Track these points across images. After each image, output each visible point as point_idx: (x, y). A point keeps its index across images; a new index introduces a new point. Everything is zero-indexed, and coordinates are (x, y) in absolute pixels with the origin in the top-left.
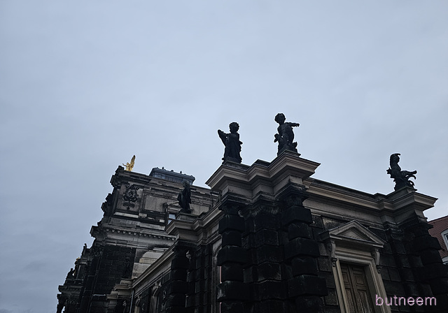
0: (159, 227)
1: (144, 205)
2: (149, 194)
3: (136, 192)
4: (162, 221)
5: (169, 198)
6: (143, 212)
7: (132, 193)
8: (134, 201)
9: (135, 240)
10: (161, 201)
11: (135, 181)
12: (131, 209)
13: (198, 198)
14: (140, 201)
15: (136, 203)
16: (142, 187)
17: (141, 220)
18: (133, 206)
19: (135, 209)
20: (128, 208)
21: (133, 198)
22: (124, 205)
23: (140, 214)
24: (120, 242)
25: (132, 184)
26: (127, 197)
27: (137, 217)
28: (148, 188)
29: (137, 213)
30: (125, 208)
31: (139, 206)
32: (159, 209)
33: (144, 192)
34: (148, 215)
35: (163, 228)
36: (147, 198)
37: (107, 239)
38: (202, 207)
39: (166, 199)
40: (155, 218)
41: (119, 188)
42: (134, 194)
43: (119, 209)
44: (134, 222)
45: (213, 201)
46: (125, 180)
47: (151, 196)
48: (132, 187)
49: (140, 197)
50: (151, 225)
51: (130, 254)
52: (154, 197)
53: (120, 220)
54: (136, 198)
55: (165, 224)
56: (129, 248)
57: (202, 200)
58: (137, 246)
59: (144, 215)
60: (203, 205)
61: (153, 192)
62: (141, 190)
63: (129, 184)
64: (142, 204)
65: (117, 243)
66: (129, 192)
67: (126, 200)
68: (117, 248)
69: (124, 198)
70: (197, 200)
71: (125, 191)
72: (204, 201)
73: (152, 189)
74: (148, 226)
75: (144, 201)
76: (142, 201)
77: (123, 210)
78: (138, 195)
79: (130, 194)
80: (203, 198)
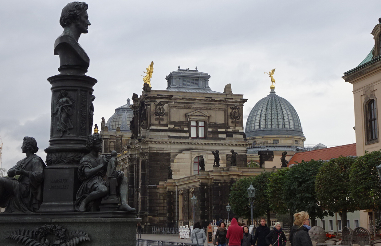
0: (184, 134)
1: (170, 117)
2: (173, 107)
3: (163, 108)
4: (186, 129)
5: (189, 108)
6: (171, 123)
7: (160, 109)
8: (163, 116)
9: (169, 146)
10: (185, 111)
11: (161, 98)
12: (162, 122)
13: (214, 104)
14: (167, 115)
15: (165, 117)
16: (167, 102)
17: (170, 130)
18: (163, 120)
19: (164, 122)
20: (159, 122)
21: (162, 113)
22: (156, 119)
23: (169, 126)
24: (158, 149)
25: (158, 101)
26: (157, 113)
27: (166, 128)
28: (171, 102)
29: (166, 125)
30: (157, 122)
31: (167, 119)
32: (183, 119)
33: (169, 106)
34: (175, 126)
35: (188, 135)
36: (172, 111)
37: (150, 148)
38: (218, 112)
39: (187, 110)
40: (180, 127)
41: (149, 105)
42: (162, 109)
43: (153, 123)
44: (166, 133)
45: (227, 105)
46: (153, 99)
47: (174, 109)
48: (160, 104)
49: (166, 111)
50: (178, 133)
51: (167, 157)
52: (177, 109)
53: (156, 132)
54: (164, 113)
55: (189, 131)
56: (166, 153)
57: (217, 106)
58: (171, 151)
59: (172, 126)
60: (218, 110)
61: (176, 105)
62: (166, 105)
63: (156, 101)
64: (169, 117)
65: (157, 150)
66: (158, 108)
67: (157, 116)
68: (157, 154)
69: (155, 114)
70: (213, 106)
71: (154, 108)
72: (219, 106)
73: (175, 102)
74: (176, 134)
75: (170, 114)
76: (169, 114)
77: (156, 124)
78: (165, 110)
79: (159, 110)
80: (218, 104)
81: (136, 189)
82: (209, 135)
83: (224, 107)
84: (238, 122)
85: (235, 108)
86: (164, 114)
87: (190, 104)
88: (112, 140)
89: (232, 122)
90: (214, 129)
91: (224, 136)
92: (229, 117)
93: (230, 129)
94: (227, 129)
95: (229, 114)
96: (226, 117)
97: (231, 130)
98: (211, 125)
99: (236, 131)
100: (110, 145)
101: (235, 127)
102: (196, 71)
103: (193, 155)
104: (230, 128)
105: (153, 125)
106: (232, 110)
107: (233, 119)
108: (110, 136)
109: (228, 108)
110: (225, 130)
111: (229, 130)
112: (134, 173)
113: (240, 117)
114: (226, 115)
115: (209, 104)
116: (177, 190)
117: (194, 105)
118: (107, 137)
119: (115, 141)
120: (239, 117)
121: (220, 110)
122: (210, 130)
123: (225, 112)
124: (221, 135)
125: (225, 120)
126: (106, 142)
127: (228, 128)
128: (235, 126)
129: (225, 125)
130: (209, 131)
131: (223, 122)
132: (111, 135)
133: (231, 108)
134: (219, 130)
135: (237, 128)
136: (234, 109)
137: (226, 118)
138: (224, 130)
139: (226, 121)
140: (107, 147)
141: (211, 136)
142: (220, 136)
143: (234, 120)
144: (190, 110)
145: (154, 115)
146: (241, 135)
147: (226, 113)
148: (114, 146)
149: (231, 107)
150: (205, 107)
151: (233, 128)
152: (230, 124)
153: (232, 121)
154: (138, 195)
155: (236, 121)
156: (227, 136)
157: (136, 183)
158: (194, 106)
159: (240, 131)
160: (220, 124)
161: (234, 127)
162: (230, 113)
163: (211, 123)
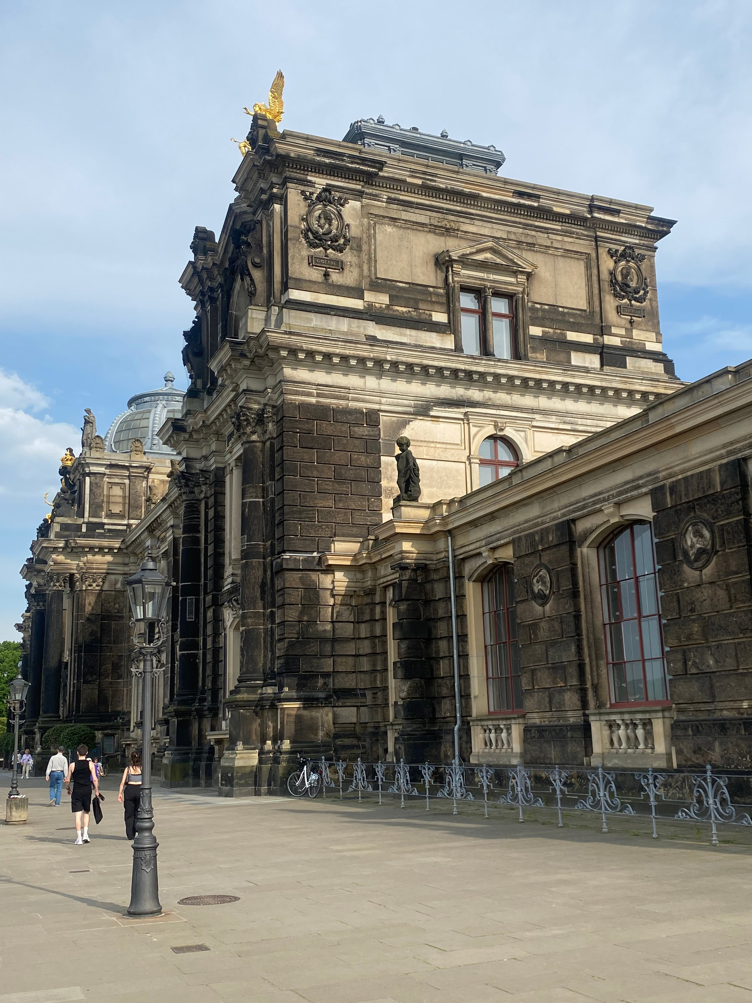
1: (372, 260)
3: (340, 216)
4: (440, 317)
5: (448, 232)
6: (376, 286)
7: (329, 220)
8: (339, 250)
9: (371, 382)
10: (432, 242)
11: (331, 170)
12: (336, 277)
13: (546, 230)
14: (359, 249)
15: (348, 256)
16: (359, 195)
17: (374, 315)
19: (347, 279)
20: (326, 275)
21: (335, 239)
23: (369, 296)
24: (326, 390)
25: (319, 181)
27: (357, 303)
28: (375, 197)
29: (358, 293)
30: (315, 274)
31: (360, 267)
32: (425, 276)
33: (366, 213)
34: (393, 299)
36: (379, 237)
37: (285, 382)
38: (562, 263)
39: (442, 238)
40: (416, 309)
41: (278, 198)
42: (335, 223)
43: (296, 275)
44: (355, 323)
45: (596, 239)
46: (295, 170)
47: (389, 229)
48: (325, 197)
49: (354, 231)
50: (408, 331)
51: (364, 431)
52: (401, 231)
53: (312, 316)
54: (345, 237)
55: (453, 329)
57: (559, 238)
58: (380, 403)
59: (382, 299)
60: (562, 256)
61: (395, 211)
62: (353, 205)
63: (311, 184)
64: (365, 257)
65: (319, 395)
66: (317, 213)
67: (315, 246)
68: (321, 411)
69: (306, 237)
70: (542, 239)
71: (303, 210)
72: (566, 239)
73: (390, 200)
74: (401, 335)
75: (370, 246)
76: (365, 247)
77: (310, 281)
78: (348, 225)
79: (322, 221)
80: (562, 231)
81: (209, 598)
82: (534, 350)
83: (583, 246)
84: (641, 313)
85: (627, 254)
86: (347, 241)
87: (453, 218)
88: (117, 480)
90: (551, 330)
91: (594, 361)
92: (606, 286)
93: (611, 334)
94: (602, 335)
95: (605, 276)
96: (596, 286)
98: (540, 314)
99: (635, 347)
100: (109, 496)
101: (629, 331)
103: (476, 429)
104: (614, 330)
106: (615, 262)
107: (623, 297)
108: (111, 466)
109: (601, 250)
110: (594, 339)
111: (608, 340)
112: (199, 532)
113: (646, 293)
114: (595, 278)
115: (526, 226)
116: (454, 557)
117: (467, 221)
118: (102, 470)
119: (127, 481)
120: (642, 292)
121: (568, 253)
122: (536, 331)
123: (588, 267)
124: (580, 354)
125: (590, 300)
126: (96, 484)
127: (603, 330)
128: (628, 326)
129: (593, 320)
130: (533, 338)
131: (583, 304)
132: (113, 462)
133: (612, 254)
134: (572, 336)
135: (637, 334)
137: (596, 291)
138: (588, 338)
139: (597, 303)
140: (99, 500)
141: (542, 356)
143: (625, 301)
144: (453, 243)
145: (304, 241)
146: (656, 360)
147: (595, 271)
148: (124, 497)
149: (610, 249)
150: (513, 237)
151: (623, 332)
152: (611, 315)
153: (617, 304)
154: (218, 620)
155: (632, 305)
156: (603, 363)
157: (210, 572)
158: (469, 227)
159: (651, 346)
160: (573, 312)
161: (626, 329)
162: (611, 273)
163: (538, 306)
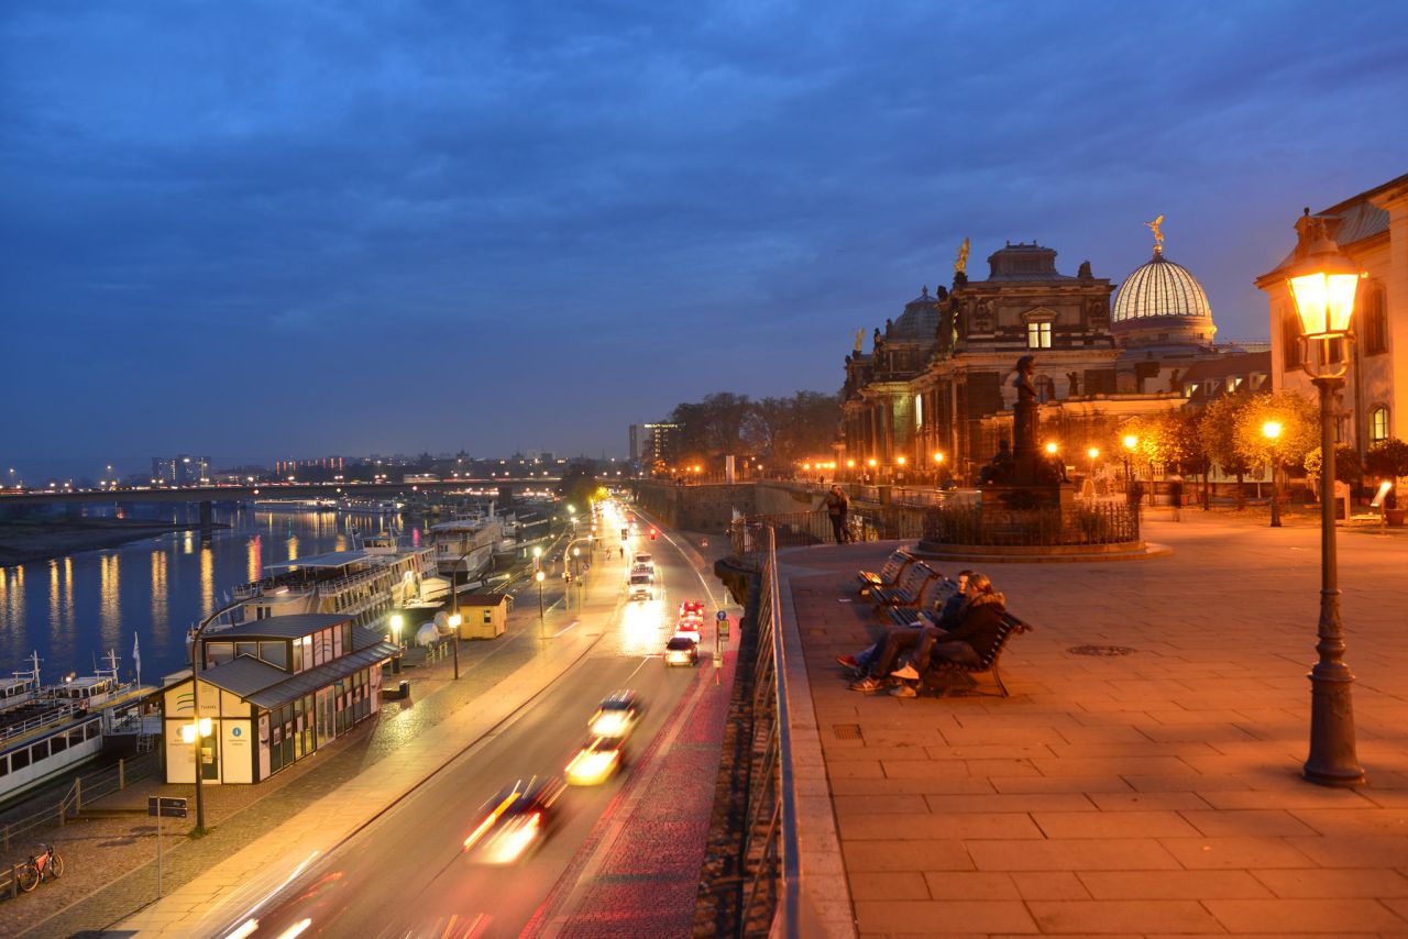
0: (1019, 345)
1: (998, 320)
2: (1001, 305)
3: (986, 307)
4: (1022, 335)
5: (1025, 305)
6: (999, 329)
7: (982, 309)
8: (986, 319)
9: (997, 362)
10: (1018, 310)
11: (983, 293)
12: (985, 329)
14: (993, 317)
15: (989, 320)
16: (992, 299)
17: (998, 339)
18: (986, 324)
19: (990, 328)
20: (982, 328)
21: (985, 315)
22: (977, 324)
23: (996, 333)
24: (982, 367)
25: (979, 297)
26: (978, 315)
27: (992, 336)
28: (999, 298)
30: (977, 329)
31: (993, 323)
32: (1016, 322)
33: (995, 303)
34: (1005, 332)
35: (1024, 345)
36: (1000, 311)
37: (968, 366)
38: (1070, 308)
39: (1023, 308)
40: (1013, 334)
41: (965, 304)
42: (985, 309)
43: (972, 330)
44: (991, 343)
45: (1085, 296)
46: (971, 296)
47: (1004, 308)
48: (982, 302)
49: (991, 311)
50: (1010, 343)
51: (994, 379)
52: (1008, 308)
53: (977, 343)
55: (1026, 339)
56: (992, 373)
58: (999, 369)
59: (1000, 333)
60: (1071, 305)
61: (1006, 301)
62: (991, 302)
63: (976, 298)
64: (995, 319)
65: (980, 369)
66: (978, 307)
67: (978, 319)
68: (979, 374)
69: (975, 317)
70: (1062, 300)
71: (974, 307)
73: (1004, 298)
74: (1007, 344)
75: (997, 315)
76: (995, 316)
77: (976, 331)
78: (989, 310)
79: (980, 310)
80: (1071, 296)
81: (948, 425)
82: (1059, 343)
83: (1080, 299)
84: (1103, 321)
85: (1098, 299)
86: (989, 315)
87: (1027, 299)
89: (1093, 322)
90: (1067, 333)
92: (1088, 313)
93: (1089, 332)
94: (1085, 332)
95: (1088, 309)
96: (1084, 314)
97: (1091, 334)
98: (1062, 328)
99: (1099, 335)
101: (1097, 330)
102: (1035, 246)
104: (1090, 330)
105: (974, 333)
106: (1092, 304)
107: (1095, 316)
109: (1086, 300)
110: (1082, 334)
111: (1088, 334)
113: (1106, 313)
114: (1083, 311)
115: (1056, 296)
117: (1033, 299)
120: (1104, 313)
121: (1073, 304)
122: (1060, 335)
123: (1081, 307)
124: (1076, 341)
125: (1081, 320)
127: (1086, 330)
128: (1097, 327)
129: (1082, 327)
130: (1059, 338)
131: (1078, 322)
133: (1091, 301)
134: (1073, 334)
136: (1095, 301)
137: (1084, 316)
138: (1079, 334)
139: (1084, 320)
141: (1060, 345)
142: (1074, 344)
144: (1027, 308)
146: (1107, 340)
147: (1084, 308)
149: (1090, 299)
150: (1051, 302)
151: (1094, 330)
152: (1090, 324)
153: (1092, 319)
154: (951, 433)
155: (1099, 319)
156: (1085, 343)
157: (948, 416)
158: (1034, 302)
159: (1106, 334)
162: (1090, 308)
163: (1062, 325)
